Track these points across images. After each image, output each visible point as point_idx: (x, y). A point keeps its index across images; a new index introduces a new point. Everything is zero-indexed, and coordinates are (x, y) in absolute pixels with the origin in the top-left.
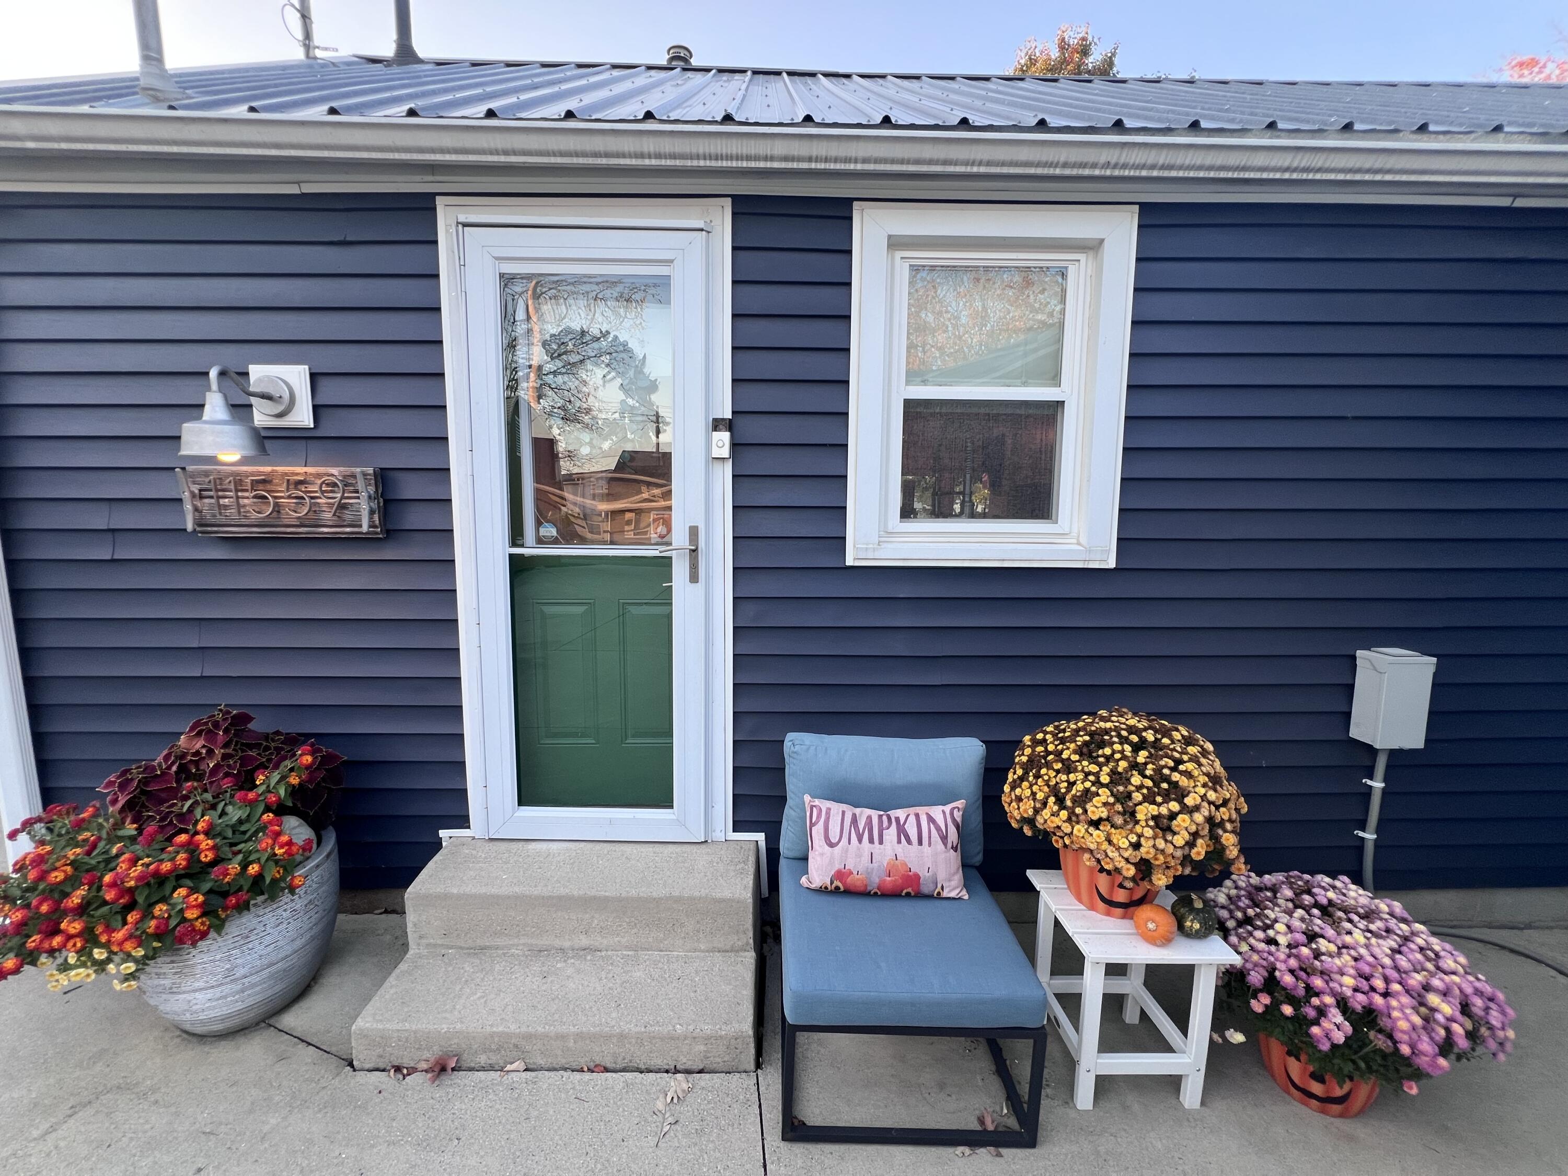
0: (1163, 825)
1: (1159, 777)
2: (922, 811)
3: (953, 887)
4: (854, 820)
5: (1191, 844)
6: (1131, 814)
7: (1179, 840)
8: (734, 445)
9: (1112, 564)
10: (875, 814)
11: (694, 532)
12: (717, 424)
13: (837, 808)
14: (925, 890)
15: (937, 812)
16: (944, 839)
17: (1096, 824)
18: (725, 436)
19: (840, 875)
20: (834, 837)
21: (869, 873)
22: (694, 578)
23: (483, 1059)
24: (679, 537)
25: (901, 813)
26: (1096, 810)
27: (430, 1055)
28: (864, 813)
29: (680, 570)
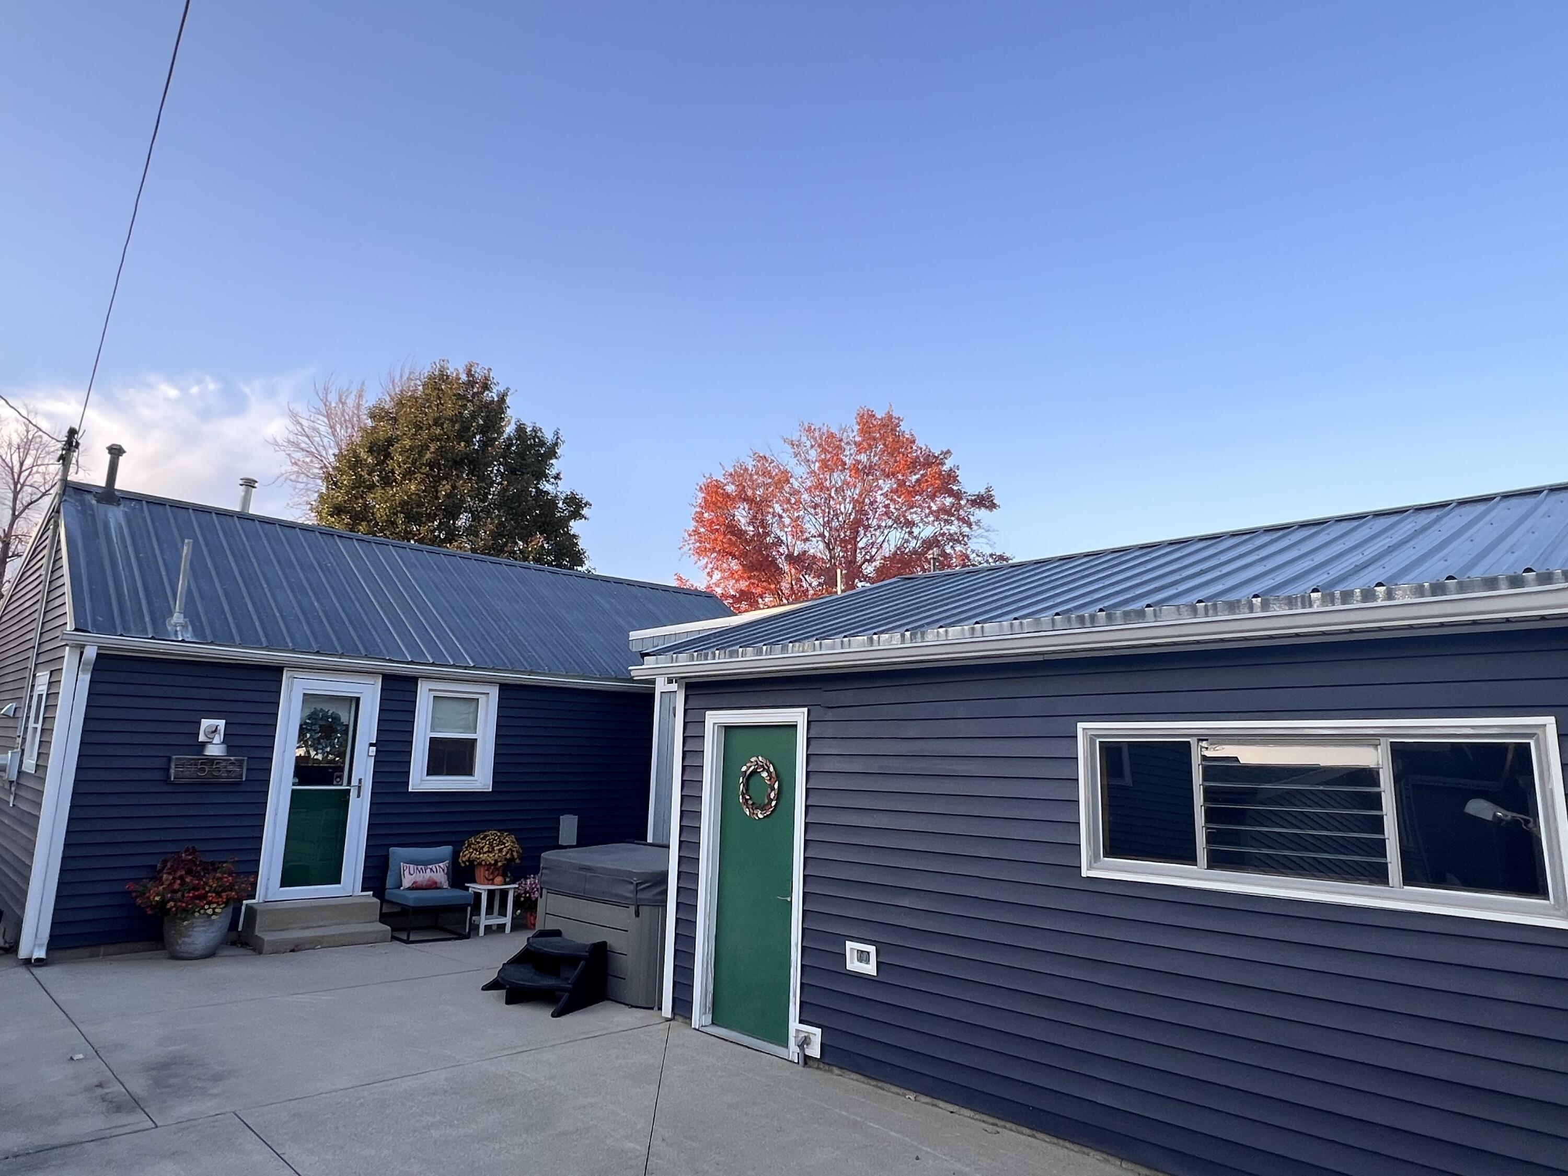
0: (500, 851)
1: (500, 841)
2: (437, 865)
3: (446, 885)
4: (417, 869)
5: (506, 855)
6: (493, 848)
7: (504, 854)
8: (377, 751)
9: (491, 790)
10: (423, 867)
11: (360, 780)
12: (371, 745)
13: (412, 866)
14: (439, 885)
15: (441, 865)
16: (443, 870)
17: (485, 853)
18: (374, 748)
19: (414, 883)
20: (412, 872)
21: (422, 882)
22: (359, 796)
23: (307, 946)
24: (354, 782)
25: (431, 867)
26: (485, 849)
27: (289, 947)
28: (419, 867)
29: (353, 794)
